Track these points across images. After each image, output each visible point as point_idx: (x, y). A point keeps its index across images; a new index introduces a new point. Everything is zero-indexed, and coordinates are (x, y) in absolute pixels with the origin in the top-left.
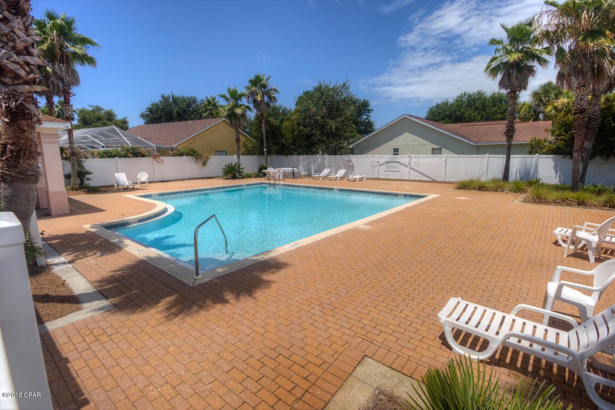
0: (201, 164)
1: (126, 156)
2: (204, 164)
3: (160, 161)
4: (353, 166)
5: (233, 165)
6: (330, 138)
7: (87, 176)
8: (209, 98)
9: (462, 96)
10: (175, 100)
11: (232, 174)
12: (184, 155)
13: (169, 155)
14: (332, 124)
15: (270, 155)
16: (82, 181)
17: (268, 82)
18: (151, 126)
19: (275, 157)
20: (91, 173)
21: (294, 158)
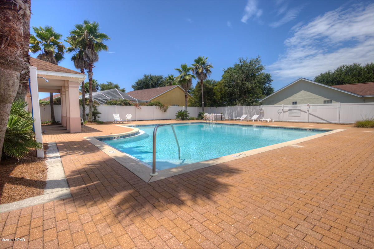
0: (163, 111)
1: (121, 105)
2: (165, 111)
3: (139, 108)
4: (263, 112)
5: (183, 111)
6: (247, 94)
7: (98, 115)
8: (170, 76)
9: (341, 68)
10: (151, 78)
11: (182, 117)
12: (153, 105)
13: (145, 105)
14: (249, 85)
15: (206, 107)
16: (95, 118)
17: (206, 61)
18: (137, 91)
19: (209, 108)
20: (101, 113)
21: (221, 108)
